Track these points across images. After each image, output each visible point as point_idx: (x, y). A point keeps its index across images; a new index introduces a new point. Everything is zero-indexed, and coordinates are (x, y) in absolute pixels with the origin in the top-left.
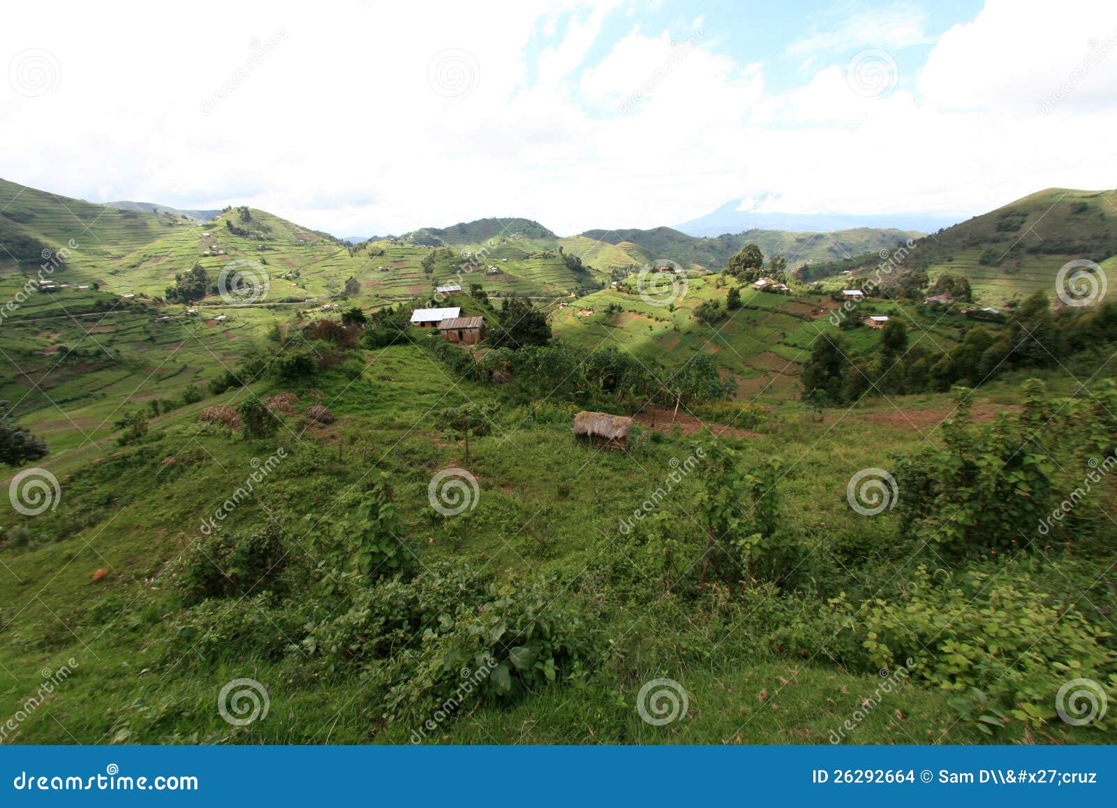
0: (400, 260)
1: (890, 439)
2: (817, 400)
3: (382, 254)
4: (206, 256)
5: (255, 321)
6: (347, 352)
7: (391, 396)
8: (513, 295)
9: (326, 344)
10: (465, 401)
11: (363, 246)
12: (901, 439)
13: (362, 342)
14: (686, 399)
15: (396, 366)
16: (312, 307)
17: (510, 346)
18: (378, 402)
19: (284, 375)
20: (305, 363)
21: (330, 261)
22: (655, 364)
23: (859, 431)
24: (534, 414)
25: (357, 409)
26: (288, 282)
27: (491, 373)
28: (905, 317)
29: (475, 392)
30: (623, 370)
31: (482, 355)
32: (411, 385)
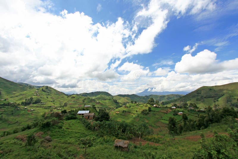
0: (78, 99)
1: (192, 144)
2: (172, 134)
3: (74, 97)
4: (35, 95)
5: (40, 111)
6: (60, 121)
7: (68, 134)
8: (102, 108)
9: (55, 119)
10: (87, 136)
11: (70, 96)
12: (194, 144)
13: (64, 118)
14: (142, 134)
15: (71, 125)
16: (55, 109)
17: (100, 121)
18: (64, 135)
19: (42, 127)
20: (48, 123)
21: (62, 98)
22: (134, 125)
23: (184, 142)
24: (104, 140)
25: (58, 137)
26: (51, 102)
27: (95, 128)
28: (186, 113)
29: (90, 133)
30: (126, 127)
31: (93, 122)
32: (74, 131)
